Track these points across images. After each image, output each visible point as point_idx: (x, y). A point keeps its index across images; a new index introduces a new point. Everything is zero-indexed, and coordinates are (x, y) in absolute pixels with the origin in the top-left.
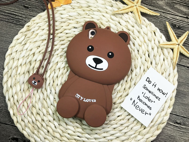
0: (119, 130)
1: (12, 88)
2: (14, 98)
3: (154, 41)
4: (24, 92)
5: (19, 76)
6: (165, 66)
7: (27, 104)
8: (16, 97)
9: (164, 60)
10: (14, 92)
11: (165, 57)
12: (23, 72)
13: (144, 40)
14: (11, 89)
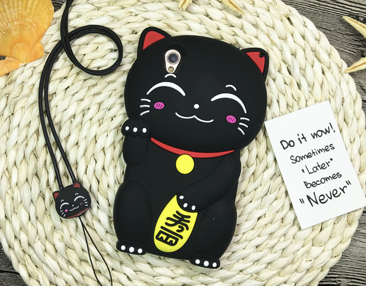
0: (268, 248)
1: (11, 220)
2: (20, 241)
3: (292, 36)
4: (38, 222)
5: (18, 188)
6: (330, 86)
7: (52, 246)
8: (23, 237)
9: (323, 73)
10: (17, 226)
11: (324, 66)
12: (26, 179)
13: (271, 40)
14: (8, 223)
